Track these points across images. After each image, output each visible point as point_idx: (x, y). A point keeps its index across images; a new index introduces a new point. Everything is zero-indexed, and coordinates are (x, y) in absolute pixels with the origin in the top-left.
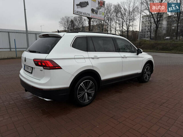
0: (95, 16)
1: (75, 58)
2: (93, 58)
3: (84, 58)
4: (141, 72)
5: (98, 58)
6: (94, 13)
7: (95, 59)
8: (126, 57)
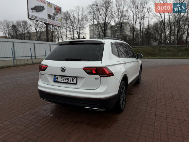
0: (52, 22)
1: (118, 64)
2: (124, 64)
6: (51, 19)
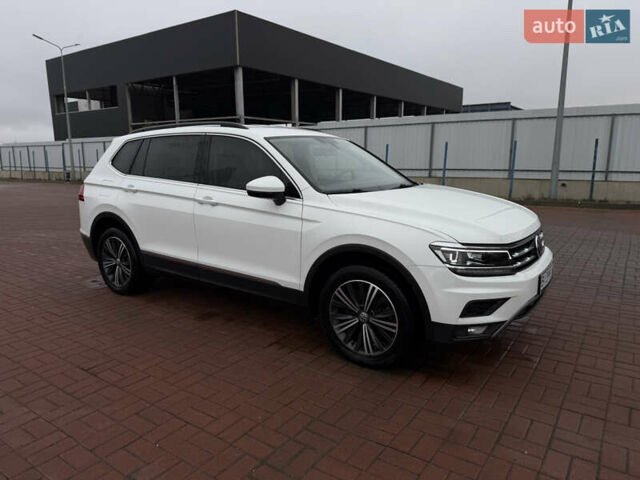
1: (101, 186)
3: (112, 187)
4: (302, 289)
7: (128, 193)
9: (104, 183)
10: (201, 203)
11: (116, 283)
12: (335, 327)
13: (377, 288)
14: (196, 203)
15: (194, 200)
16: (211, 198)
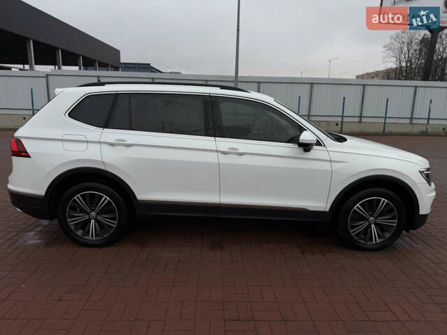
1: (62, 140)
2: (112, 145)
3: (87, 142)
4: (327, 210)
5: (129, 146)
7: (117, 147)
8: (241, 154)
9: (65, 138)
10: (224, 153)
11: (92, 237)
12: (351, 231)
13: (386, 201)
14: (220, 154)
15: (217, 151)
16: (236, 149)
